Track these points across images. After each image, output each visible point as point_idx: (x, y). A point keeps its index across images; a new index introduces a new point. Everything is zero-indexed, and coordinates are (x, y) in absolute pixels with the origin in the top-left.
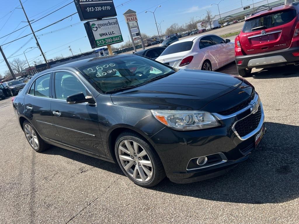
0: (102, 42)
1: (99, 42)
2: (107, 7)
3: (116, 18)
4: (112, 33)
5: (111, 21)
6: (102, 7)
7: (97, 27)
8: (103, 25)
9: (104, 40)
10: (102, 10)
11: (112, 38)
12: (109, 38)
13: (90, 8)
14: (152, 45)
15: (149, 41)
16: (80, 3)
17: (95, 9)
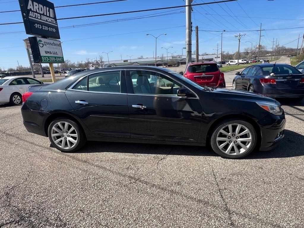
0: (46, 59)
1: (44, 58)
2: (53, 29)
3: (60, 41)
4: (55, 53)
5: (55, 42)
6: (48, 28)
7: (43, 44)
8: (48, 44)
9: (49, 57)
10: (48, 30)
11: (55, 57)
12: (53, 57)
13: (38, 25)
14: (47, 74)
15: (44, 70)
16: (29, 17)
17: (43, 27)
